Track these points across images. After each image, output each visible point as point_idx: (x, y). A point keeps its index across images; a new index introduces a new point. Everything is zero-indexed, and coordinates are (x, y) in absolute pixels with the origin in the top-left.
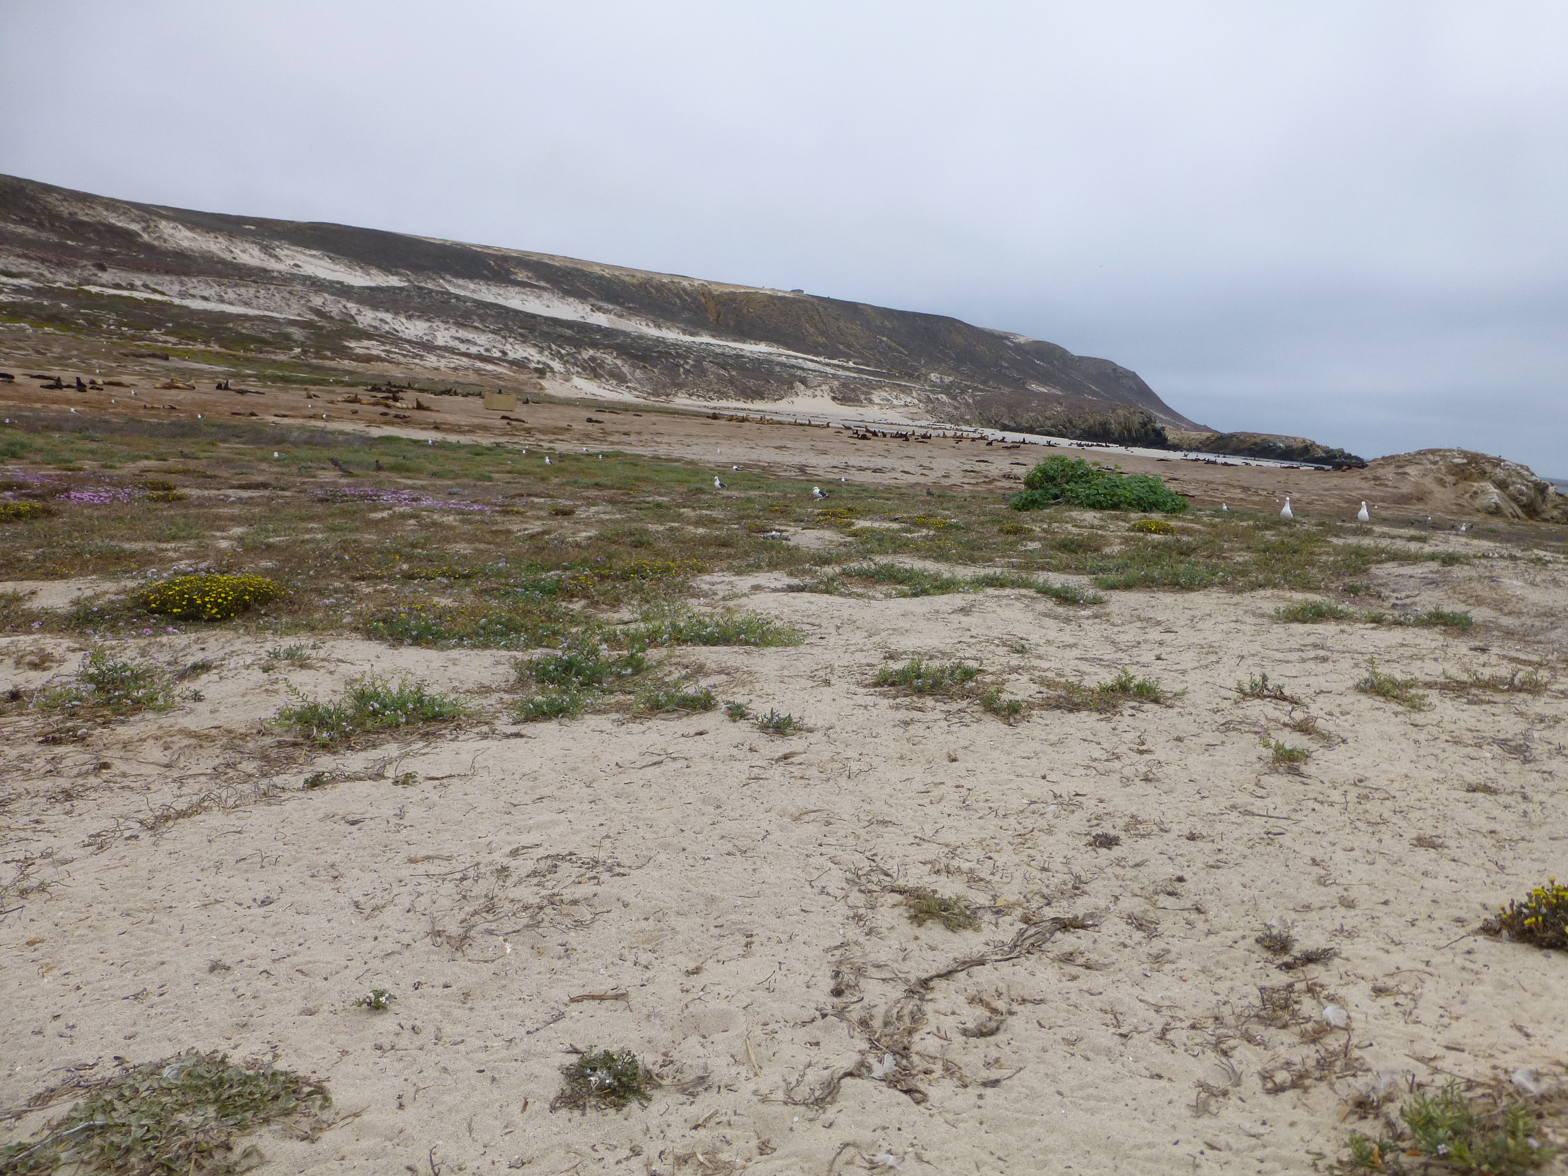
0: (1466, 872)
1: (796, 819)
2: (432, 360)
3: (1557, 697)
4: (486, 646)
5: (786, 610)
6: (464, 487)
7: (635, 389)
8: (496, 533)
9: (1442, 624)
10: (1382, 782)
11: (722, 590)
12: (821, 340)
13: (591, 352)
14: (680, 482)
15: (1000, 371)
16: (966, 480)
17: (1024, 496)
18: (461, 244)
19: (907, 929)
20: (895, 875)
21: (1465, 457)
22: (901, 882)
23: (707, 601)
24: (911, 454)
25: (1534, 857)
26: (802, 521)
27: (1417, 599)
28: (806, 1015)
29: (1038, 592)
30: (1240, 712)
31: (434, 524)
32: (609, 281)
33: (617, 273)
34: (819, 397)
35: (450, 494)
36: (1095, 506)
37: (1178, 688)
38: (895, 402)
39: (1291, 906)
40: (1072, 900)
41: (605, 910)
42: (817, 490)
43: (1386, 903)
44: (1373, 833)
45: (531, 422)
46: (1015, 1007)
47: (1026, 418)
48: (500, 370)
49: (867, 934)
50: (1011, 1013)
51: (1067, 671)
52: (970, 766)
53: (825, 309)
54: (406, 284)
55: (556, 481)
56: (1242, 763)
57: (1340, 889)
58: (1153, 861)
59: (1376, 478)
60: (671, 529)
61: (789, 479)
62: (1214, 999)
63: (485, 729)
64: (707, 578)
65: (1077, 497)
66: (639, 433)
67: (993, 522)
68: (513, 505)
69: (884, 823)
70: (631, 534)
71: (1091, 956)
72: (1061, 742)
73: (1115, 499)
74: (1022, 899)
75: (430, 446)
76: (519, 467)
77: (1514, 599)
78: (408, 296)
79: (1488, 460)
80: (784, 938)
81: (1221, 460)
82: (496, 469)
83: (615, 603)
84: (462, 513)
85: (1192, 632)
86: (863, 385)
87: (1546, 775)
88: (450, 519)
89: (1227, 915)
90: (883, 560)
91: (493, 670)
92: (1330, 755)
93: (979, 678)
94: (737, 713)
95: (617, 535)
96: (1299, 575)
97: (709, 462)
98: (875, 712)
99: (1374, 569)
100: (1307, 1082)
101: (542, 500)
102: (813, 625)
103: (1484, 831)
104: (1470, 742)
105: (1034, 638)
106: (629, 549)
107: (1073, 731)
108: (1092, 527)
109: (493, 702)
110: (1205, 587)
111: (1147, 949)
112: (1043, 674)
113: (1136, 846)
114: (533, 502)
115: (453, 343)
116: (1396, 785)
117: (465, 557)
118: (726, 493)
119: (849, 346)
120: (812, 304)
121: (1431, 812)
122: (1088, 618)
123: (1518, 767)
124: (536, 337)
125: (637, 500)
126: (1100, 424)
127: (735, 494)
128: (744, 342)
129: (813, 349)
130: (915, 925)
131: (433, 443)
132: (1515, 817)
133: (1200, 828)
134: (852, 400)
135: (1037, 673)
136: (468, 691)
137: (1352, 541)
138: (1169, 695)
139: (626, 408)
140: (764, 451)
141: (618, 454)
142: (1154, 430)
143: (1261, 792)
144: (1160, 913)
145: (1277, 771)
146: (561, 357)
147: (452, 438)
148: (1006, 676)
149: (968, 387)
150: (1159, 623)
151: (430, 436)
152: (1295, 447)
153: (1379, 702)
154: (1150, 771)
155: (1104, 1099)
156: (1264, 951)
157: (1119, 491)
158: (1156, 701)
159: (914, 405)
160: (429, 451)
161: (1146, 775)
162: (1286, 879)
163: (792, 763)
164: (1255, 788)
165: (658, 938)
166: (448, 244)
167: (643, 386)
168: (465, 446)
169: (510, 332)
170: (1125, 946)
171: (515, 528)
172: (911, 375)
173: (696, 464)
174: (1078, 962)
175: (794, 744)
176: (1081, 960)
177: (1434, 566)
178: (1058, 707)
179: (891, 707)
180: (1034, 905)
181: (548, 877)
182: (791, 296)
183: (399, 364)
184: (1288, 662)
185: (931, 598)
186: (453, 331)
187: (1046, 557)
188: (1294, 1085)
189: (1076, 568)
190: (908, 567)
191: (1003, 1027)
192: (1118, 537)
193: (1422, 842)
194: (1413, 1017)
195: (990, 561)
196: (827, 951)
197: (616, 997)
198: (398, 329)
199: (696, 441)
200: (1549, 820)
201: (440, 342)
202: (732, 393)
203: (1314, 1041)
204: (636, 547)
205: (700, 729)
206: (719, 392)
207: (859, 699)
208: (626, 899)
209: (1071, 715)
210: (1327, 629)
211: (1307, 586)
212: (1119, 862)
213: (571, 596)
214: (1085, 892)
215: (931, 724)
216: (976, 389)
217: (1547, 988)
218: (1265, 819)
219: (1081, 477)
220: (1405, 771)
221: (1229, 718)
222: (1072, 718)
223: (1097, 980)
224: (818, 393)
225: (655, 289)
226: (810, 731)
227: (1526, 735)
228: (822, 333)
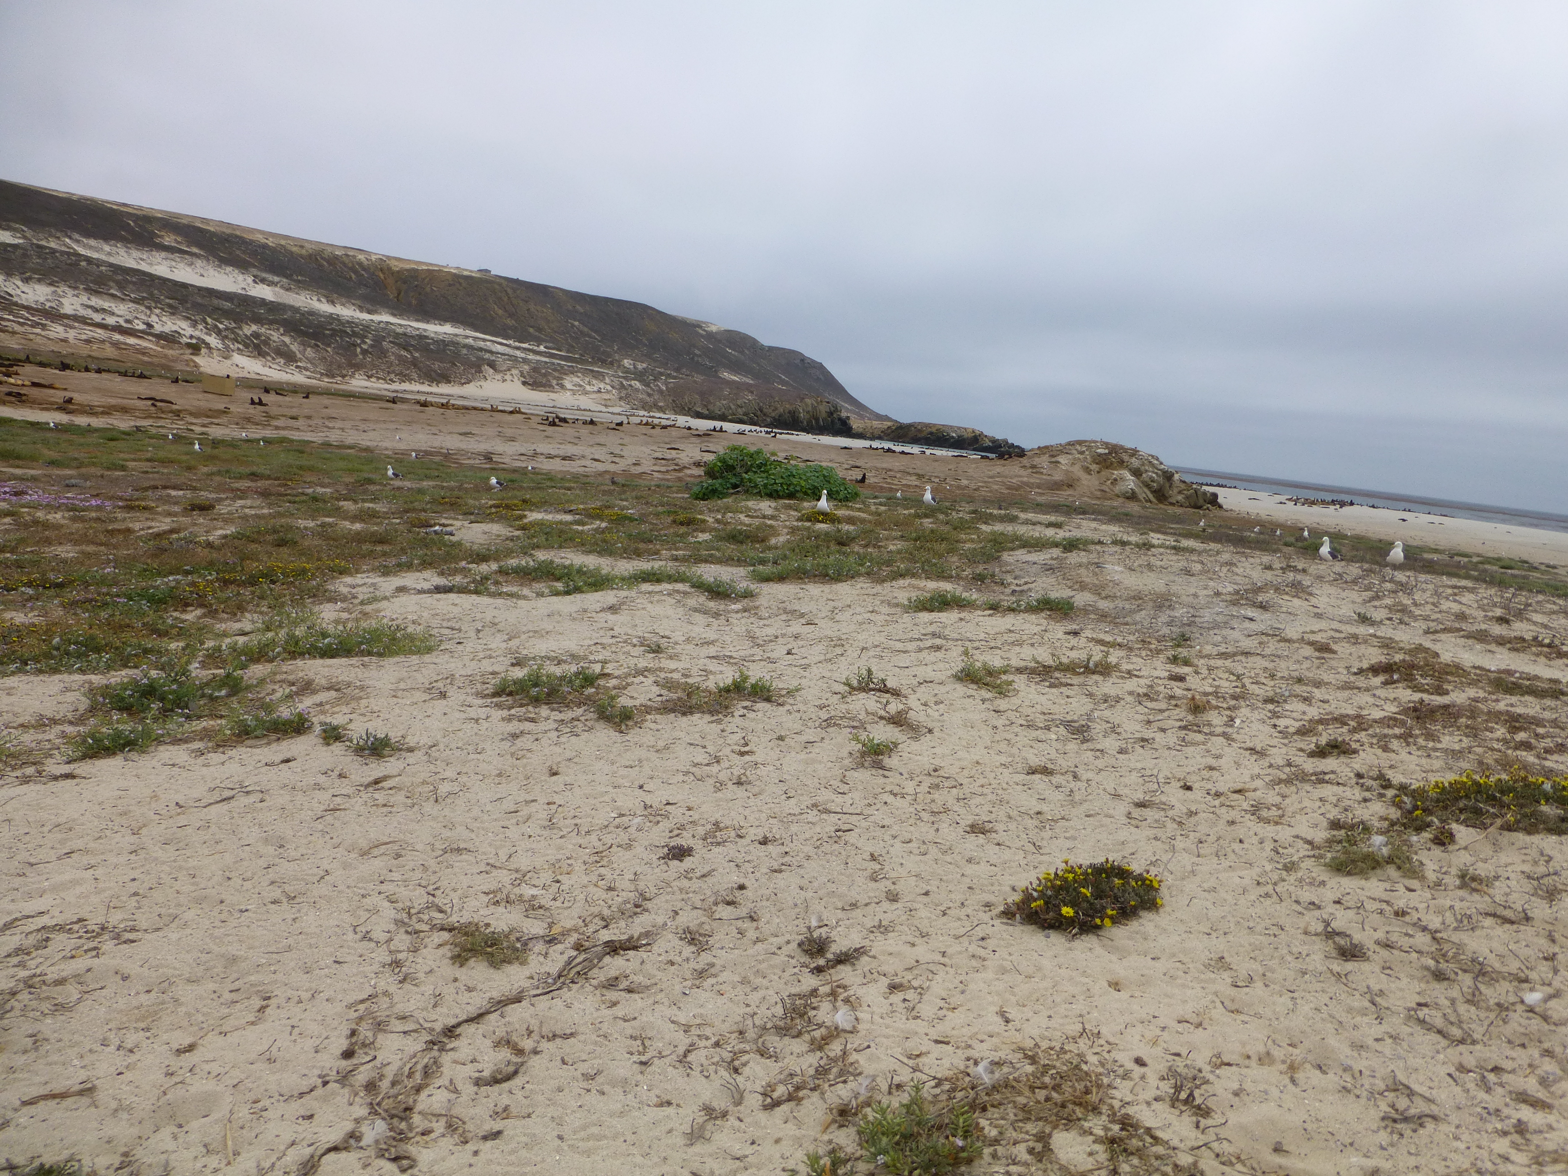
0: (1007, 854)
1: (364, 854)
2: (57, 330)
3: (1123, 678)
4: (55, 671)
5: (425, 614)
6: (86, 478)
7: (306, 369)
8: (112, 533)
9: (1048, 609)
10: (953, 771)
11: (363, 593)
12: (510, 322)
13: (254, 328)
14: (351, 471)
15: (693, 359)
16: (656, 468)
17: (705, 485)
18: (92, 200)
19: (449, 970)
20: (449, 910)
21: (1107, 448)
22: (454, 919)
23: (344, 605)
24: (602, 441)
25: (1067, 835)
26: (472, 514)
27: (1033, 585)
28: (304, 1085)
29: (693, 586)
30: (843, 707)
31: (36, 522)
32: (273, 250)
33: (283, 242)
34: (509, 382)
35: (67, 486)
36: (773, 495)
37: (794, 684)
38: (588, 388)
39: (840, 905)
40: (631, 920)
41: (98, 986)
42: (494, 481)
43: (926, 894)
44: (933, 823)
45: (181, 403)
46: (544, 1045)
47: (718, 406)
48: (145, 344)
49: (400, 982)
50: (536, 1052)
51: (694, 671)
52: (568, 780)
53: (514, 291)
54: (21, 241)
55: (205, 470)
56: (834, 759)
57: (888, 883)
58: (721, 870)
59: (1033, 467)
60: (323, 525)
61: (472, 467)
62: (744, 1010)
63: (30, 770)
64: (348, 580)
65: (756, 486)
66: (309, 417)
67: (669, 513)
68: (143, 499)
69: (458, 850)
70: (275, 531)
71: (635, 978)
72: (666, 748)
73: (791, 488)
74: (581, 923)
75: (51, 429)
76: (161, 454)
77: (1111, 584)
78: (25, 255)
79: (1126, 450)
80: (305, 996)
81: (898, 448)
82: (133, 456)
83: (238, 609)
84: (74, 509)
85: (830, 623)
86: (555, 370)
87: (1098, 753)
88: (57, 517)
89: (778, 921)
90: (542, 555)
91: (60, 698)
92: (915, 746)
93: (602, 682)
94: (332, 735)
95: (259, 532)
96: (935, 565)
97: (386, 449)
98: (485, 724)
99: (1006, 556)
100: (801, 1094)
101: (181, 493)
102: (453, 629)
103: (1031, 812)
104: (1042, 725)
105: (678, 636)
106: (269, 548)
107: (682, 735)
108: (764, 517)
109: (52, 737)
110: (853, 577)
111: (692, 964)
112: (669, 675)
113: (708, 856)
114: (169, 496)
115: (82, 312)
116: (966, 773)
117: (64, 561)
118: (397, 483)
119: (540, 330)
120: (500, 285)
121: (990, 797)
122: (737, 612)
123: (1076, 747)
124: (187, 309)
125: (294, 492)
126: (790, 412)
127: (407, 484)
128: (428, 322)
129: (502, 332)
130: (457, 965)
131: (56, 425)
132: (1061, 797)
133: (777, 831)
134: (544, 386)
135: (663, 675)
136: (22, 725)
137: (999, 527)
138: (784, 692)
139: (294, 389)
140: (448, 437)
141: (283, 440)
142: (840, 419)
143: (844, 788)
144: (715, 924)
145: (863, 766)
146: (219, 332)
147: (82, 420)
148: (630, 680)
149: (661, 374)
150: (802, 615)
151: (52, 418)
152: (966, 436)
153: (972, 689)
154: (744, 774)
155: (605, 1137)
156: (802, 954)
157: (795, 481)
158: (768, 700)
159: (608, 392)
160: (49, 435)
161: (739, 777)
162: (841, 877)
163: (382, 788)
164: (840, 784)
165: (156, 1012)
166: (75, 198)
167: (315, 366)
168: (97, 430)
169: (156, 302)
170: (672, 963)
171: (137, 526)
172: (605, 360)
173: (372, 452)
174: (621, 987)
175: (390, 766)
176: (624, 984)
177: (1056, 552)
178: (673, 711)
179: (503, 719)
180: (590, 929)
181: (33, 955)
182: (478, 275)
183: (14, 333)
184: (905, 652)
185: (584, 595)
186: (84, 298)
187: (713, 548)
188: (790, 1098)
189: (738, 560)
190: (568, 562)
191: (522, 1070)
192: (786, 527)
193: (976, 829)
194: (914, 1013)
195: (656, 554)
196: (349, 1007)
197: (81, 1093)
198: (12, 292)
199: (372, 426)
200: (1090, 797)
201: (67, 309)
202: (415, 376)
203: (820, 1048)
204: (279, 545)
205: (288, 755)
206: (400, 374)
207: (472, 713)
208: (126, 972)
209: (684, 719)
210: (949, 617)
211: (942, 576)
212: (687, 875)
213: (185, 605)
214: (647, 910)
215: (540, 736)
216: (669, 376)
217: (1039, 969)
218: (840, 816)
219: (759, 466)
220: (977, 758)
221: (833, 713)
222: (684, 721)
223: (637, 1002)
224: (508, 377)
225: (328, 261)
226: (411, 750)
227: (1089, 717)
228: (511, 315)
